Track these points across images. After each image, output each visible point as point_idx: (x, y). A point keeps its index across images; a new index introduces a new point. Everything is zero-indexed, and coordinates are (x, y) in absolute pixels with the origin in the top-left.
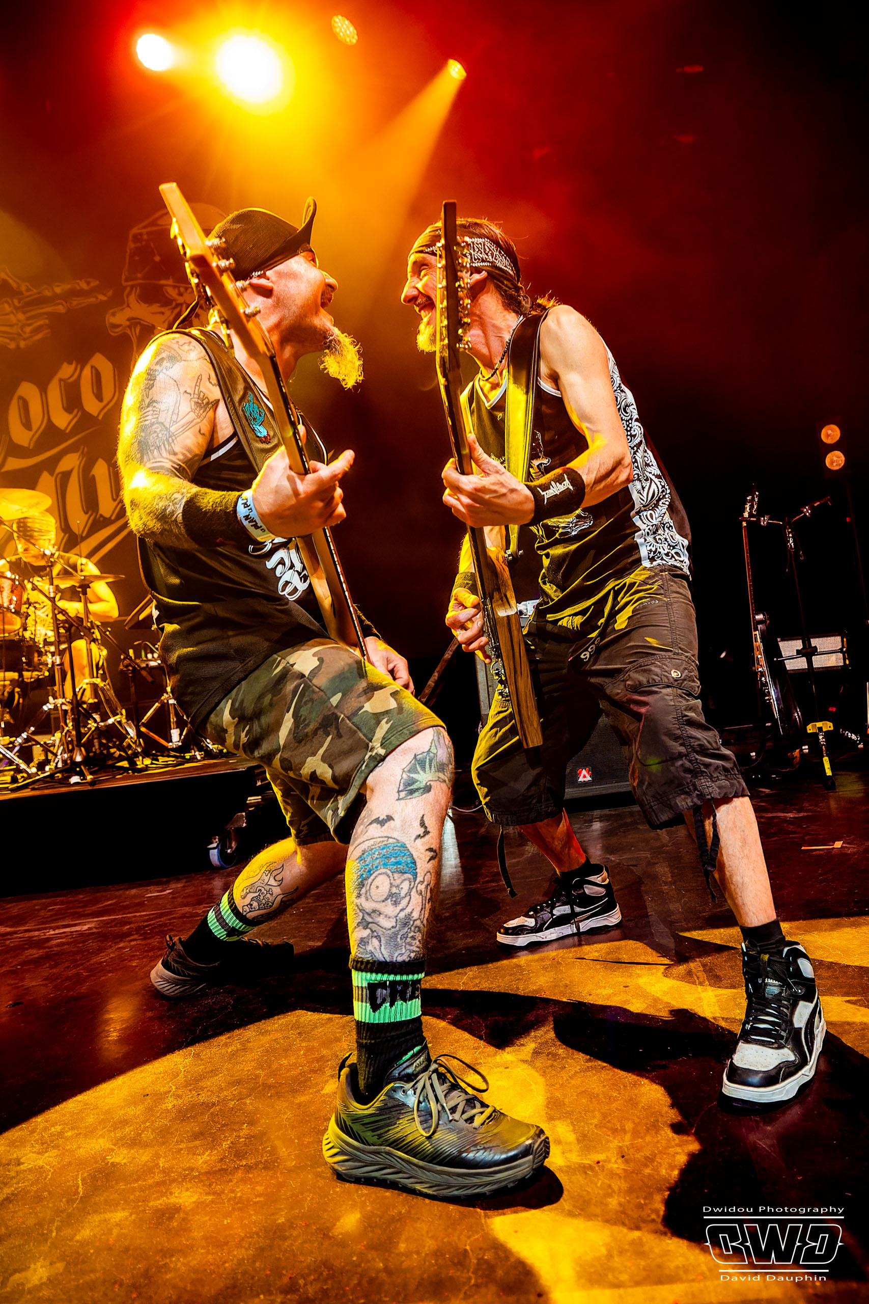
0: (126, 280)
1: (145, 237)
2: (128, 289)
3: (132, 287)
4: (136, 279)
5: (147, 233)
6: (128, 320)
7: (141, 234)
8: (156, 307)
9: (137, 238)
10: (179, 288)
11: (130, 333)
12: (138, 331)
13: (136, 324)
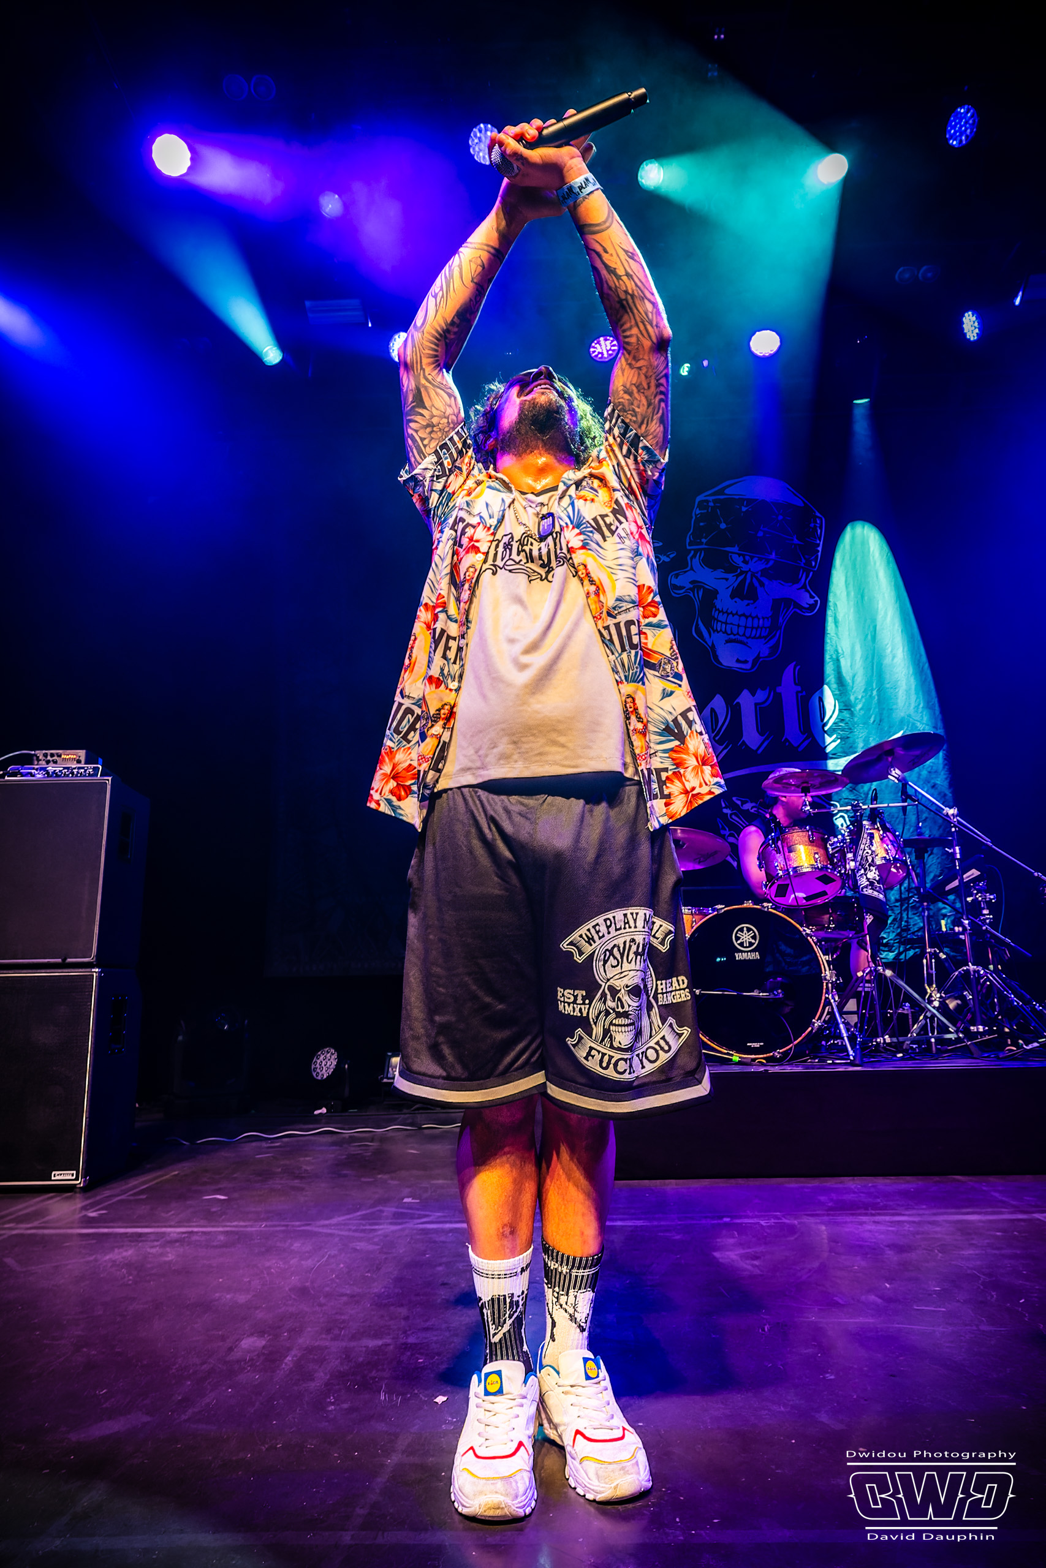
0: (689, 545)
1: (711, 504)
2: (693, 552)
3: (696, 551)
4: (702, 543)
5: (715, 501)
6: (692, 582)
7: (707, 501)
8: (719, 573)
9: (702, 504)
10: (744, 556)
11: (692, 595)
12: (701, 593)
13: (699, 588)
